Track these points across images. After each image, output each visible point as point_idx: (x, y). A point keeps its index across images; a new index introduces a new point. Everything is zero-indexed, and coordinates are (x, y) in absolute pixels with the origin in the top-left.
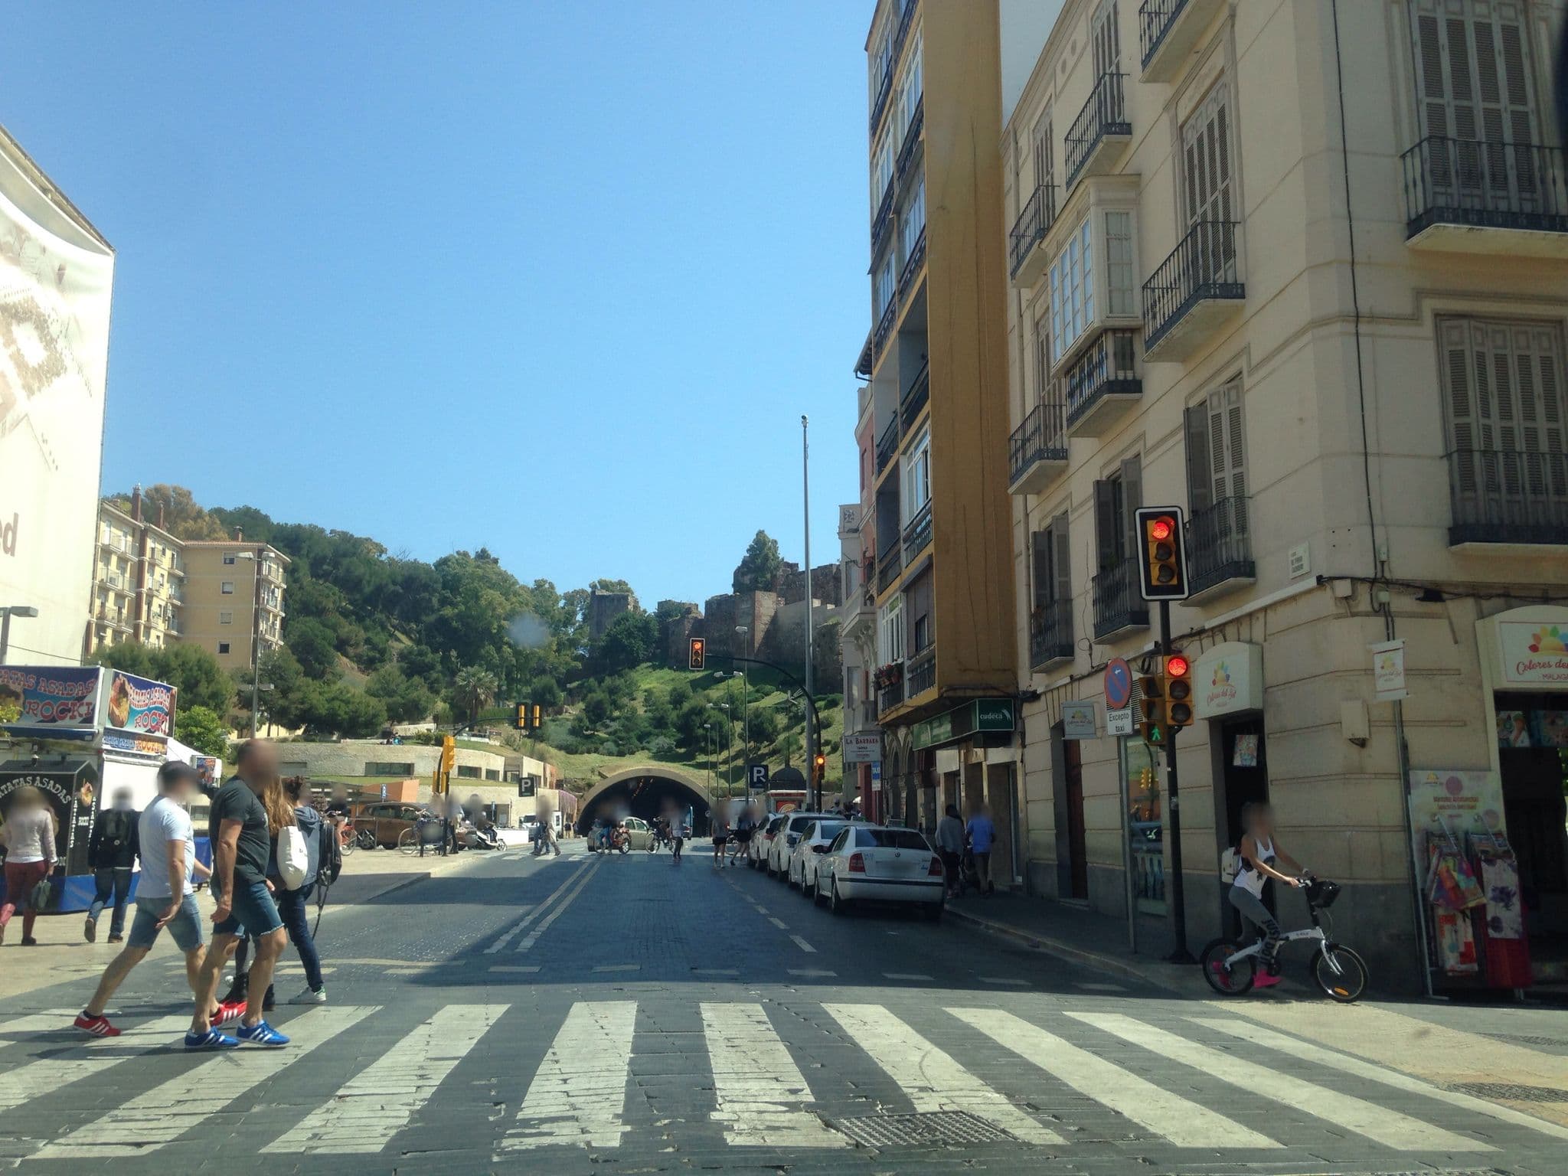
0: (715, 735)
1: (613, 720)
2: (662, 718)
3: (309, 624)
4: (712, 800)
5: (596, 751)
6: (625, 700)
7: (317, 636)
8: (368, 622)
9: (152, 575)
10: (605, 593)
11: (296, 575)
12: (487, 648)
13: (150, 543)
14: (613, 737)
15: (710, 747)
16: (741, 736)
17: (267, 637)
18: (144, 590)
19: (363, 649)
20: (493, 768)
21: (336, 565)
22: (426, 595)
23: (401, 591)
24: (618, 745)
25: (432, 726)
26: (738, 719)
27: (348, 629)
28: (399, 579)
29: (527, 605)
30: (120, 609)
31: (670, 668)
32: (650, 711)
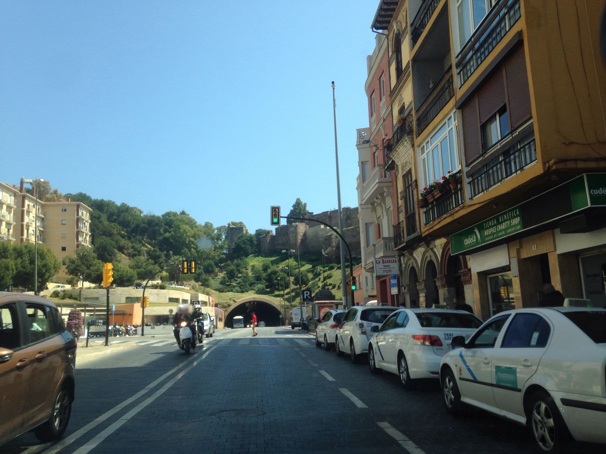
0: (282, 283)
1: (239, 278)
2: (259, 276)
3: (104, 240)
4: (282, 310)
5: (232, 291)
6: (244, 270)
7: (108, 244)
8: (133, 239)
9: (29, 216)
10: (234, 227)
11: (100, 220)
12: (184, 250)
13: (27, 202)
14: (239, 285)
15: (280, 288)
16: (293, 283)
17: (83, 243)
18: (25, 223)
19: (131, 251)
20: (185, 298)
21: (118, 216)
22: (157, 228)
23: (147, 226)
24: (241, 288)
25: (159, 282)
26: (291, 276)
27: (123, 242)
28: (146, 221)
29: (201, 231)
30: (9, 230)
31: (262, 256)
32: (254, 274)
